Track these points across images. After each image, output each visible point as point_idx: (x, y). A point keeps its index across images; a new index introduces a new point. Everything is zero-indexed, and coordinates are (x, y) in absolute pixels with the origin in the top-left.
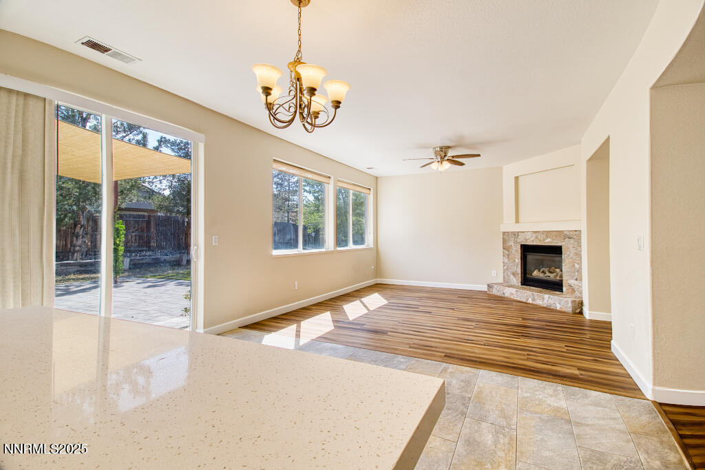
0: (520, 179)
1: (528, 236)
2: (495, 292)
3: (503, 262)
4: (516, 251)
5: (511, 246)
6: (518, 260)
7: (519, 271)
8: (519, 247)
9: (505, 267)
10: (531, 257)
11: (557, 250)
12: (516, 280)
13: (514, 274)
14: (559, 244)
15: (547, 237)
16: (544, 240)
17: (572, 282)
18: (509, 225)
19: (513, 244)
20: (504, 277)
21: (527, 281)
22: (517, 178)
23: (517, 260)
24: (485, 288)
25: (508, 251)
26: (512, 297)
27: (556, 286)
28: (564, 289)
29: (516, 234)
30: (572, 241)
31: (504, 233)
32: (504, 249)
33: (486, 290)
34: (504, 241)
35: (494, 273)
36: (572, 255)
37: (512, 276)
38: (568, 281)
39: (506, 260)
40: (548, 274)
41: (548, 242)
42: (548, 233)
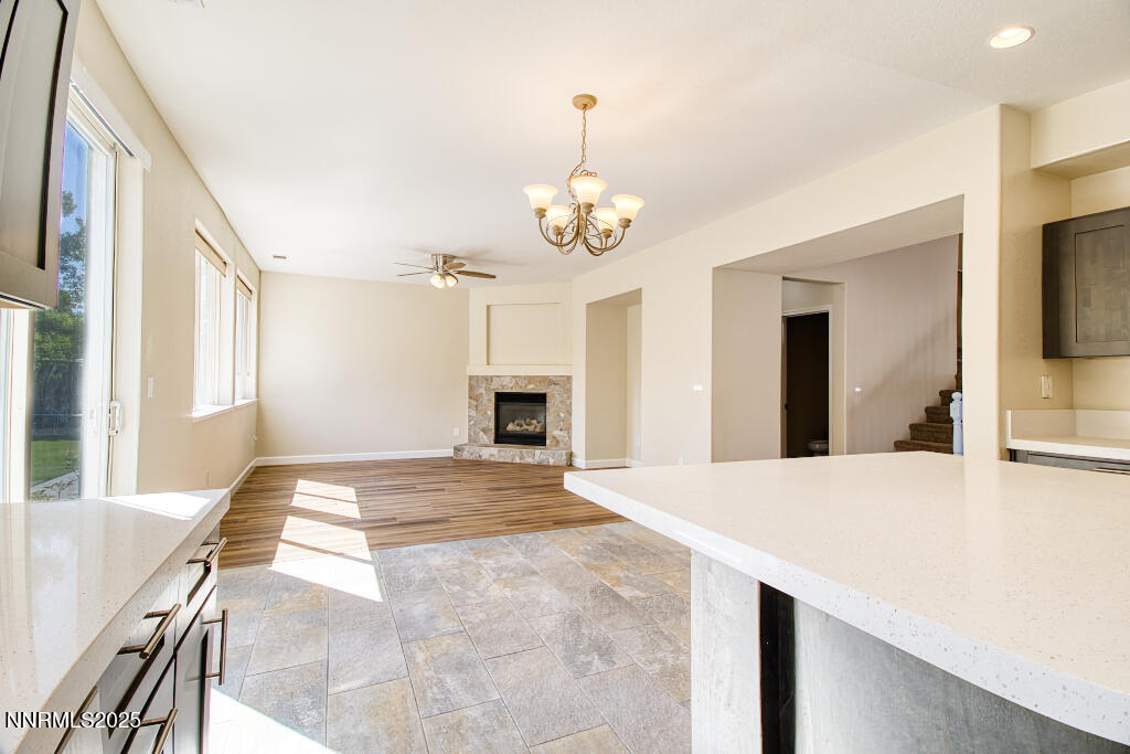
0: (494, 308)
1: (506, 381)
2: (466, 455)
3: (469, 416)
4: (489, 400)
5: (481, 394)
6: (491, 413)
7: (492, 425)
8: (493, 395)
9: (472, 423)
10: (505, 407)
11: (540, 399)
12: (489, 438)
13: (484, 430)
14: (543, 392)
15: (530, 383)
16: (526, 386)
17: (556, 433)
18: (478, 367)
19: (483, 392)
20: (470, 435)
21: (502, 437)
22: (488, 307)
23: (489, 413)
24: (450, 453)
25: (477, 401)
26: (492, 459)
27: (538, 439)
28: (548, 442)
29: (489, 379)
30: (557, 387)
31: (471, 378)
32: (470, 398)
33: (452, 455)
34: (471, 388)
35: (456, 431)
37: (482, 433)
38: (553, 432)
39: (473, 413)
40: (525, 427)
41: (531, 389)
42: (531, 379)
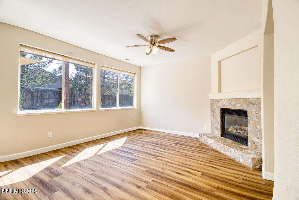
0: (222, 62)
1: (225, 102)
3: (211, 120)
4: (218, 112)
5: (215, 109)
6: (219, 119)
8: (220, 110)
9: (212, 123)
10: (228, 117)
12: (218, 133)
13: (217, 128)
14: (245, 109)
15: (237, 103)
16: (235, 105)
17: (255, 140)
18: (214, 95)
19: (216, 108)
20: (211, 130)
22: (219, 62)
24: (197, 136)
25: (214, 112)
27: (243, 140)
28: (249, 144)
29: (218, 101)
30: (255, 106)
31: (211, 100)
32: (211, 110)
34: (211, 105)
35: (205, 126)
36: (255, 118)
37: (215, 130)
38: (252, 138)
40: (239, 131)
41: (238, 107)
42: (238, 100)
